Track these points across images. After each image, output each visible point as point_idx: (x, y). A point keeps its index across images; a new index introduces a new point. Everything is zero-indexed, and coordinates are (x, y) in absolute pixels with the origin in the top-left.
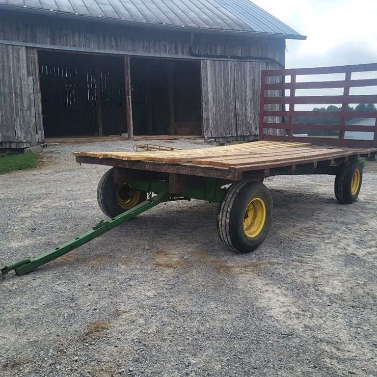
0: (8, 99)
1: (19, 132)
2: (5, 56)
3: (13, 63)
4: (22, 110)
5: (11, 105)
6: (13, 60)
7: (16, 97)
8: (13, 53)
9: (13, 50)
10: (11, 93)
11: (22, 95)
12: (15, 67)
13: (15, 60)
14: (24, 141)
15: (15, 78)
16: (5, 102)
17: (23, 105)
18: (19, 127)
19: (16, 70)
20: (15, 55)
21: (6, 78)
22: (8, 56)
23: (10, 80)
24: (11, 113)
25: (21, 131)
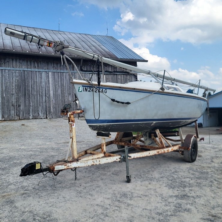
0: (36, 97)
1: (40, 113)
2: (35, 77)
3: (39, 80)
4: (42, 103)
5: (37, 101)
6: (39, 78)
7: (40, 96)
8: (39, 75)
9: (39, 74)
10: (37, 95)
11: (42, 95)
12: (40, 82)
13: (40, 78)
14: (43, 118)
15: (39, 87)
16: (34, 99)
17: (42, 100)
18: (40, 111)
19: (40, 83)
20: (40, 76)
21: (35, 87)
22: (36, 77)
23: (37, 88)
24: (37, 105)
25: (41, 113)
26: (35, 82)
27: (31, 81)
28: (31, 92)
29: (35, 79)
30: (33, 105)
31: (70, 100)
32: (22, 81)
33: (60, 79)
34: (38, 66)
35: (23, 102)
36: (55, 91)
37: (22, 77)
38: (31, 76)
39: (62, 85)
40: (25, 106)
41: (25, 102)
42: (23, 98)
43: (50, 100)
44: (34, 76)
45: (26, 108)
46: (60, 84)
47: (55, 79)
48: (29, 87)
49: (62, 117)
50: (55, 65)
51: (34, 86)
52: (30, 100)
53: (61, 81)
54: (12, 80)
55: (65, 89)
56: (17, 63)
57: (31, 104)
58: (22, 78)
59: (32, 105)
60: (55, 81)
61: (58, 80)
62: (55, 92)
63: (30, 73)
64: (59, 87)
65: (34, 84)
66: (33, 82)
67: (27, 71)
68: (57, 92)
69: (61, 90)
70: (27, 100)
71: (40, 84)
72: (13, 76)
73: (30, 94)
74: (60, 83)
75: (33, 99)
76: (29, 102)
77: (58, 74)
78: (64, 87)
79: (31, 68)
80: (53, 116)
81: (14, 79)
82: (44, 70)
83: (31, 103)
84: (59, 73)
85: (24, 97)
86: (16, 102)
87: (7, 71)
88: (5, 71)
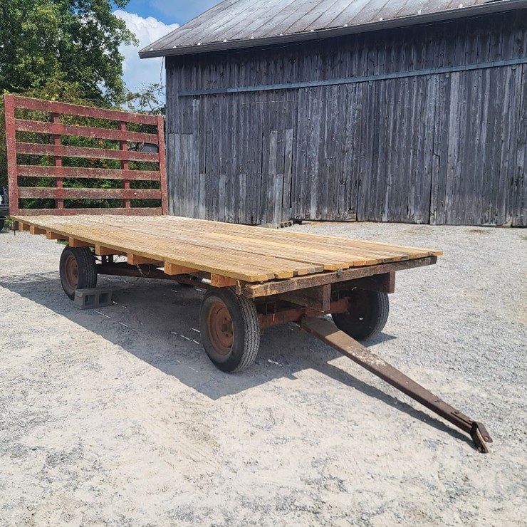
0: (403, 159)
1: (411, 207)
2: (407, 95)
3: (416, 104)
4: (421, 174)
5: (406, 169)
6: (417, 99)
7: (415, 154)
8: (418, 90)
9: (418, 85)
10: (408, 150)
11: (423, 152)
12: (419, 108)
13: (420, 98)
14: (418, 222)
15: (416, 126)
16: (398, 164)
17: (423, 165)
18: (413, 200)
19: (419, 113)
20: (421, 91)
21: (404, 128)
22: (411, 94)
23: (409, 130)
24: (406, 180)
25: (416, 207)
26: (406, 113)
27: (395, 110)
28: (391, 145)
29: (406, 102)
30: (393, 181)
31: (522, 165)
32: (370, 112)
33: (487, 94)
34: (419, 60)
35: (368, 173)
36: (468, 134)
37: (371, 100)
38: (395, 95)
39: (495, 112)
40: (374, 183)
41: (374, 172)
42: (369, 161)
43: (445, 168)
44: (404, 93)
45: (375, 191)
46: (486, 111)
47: (470, 95)
48: (388, 127)
49: (479, 223)
50: (477, 45)
51: (401, 124)
52: (386, 168)
53: (490, 101)
54: (346, 111)
55: (507, 126)
56: (362, 61)
57: (390, 179)
58: (371, 105)
59: (391, 183)
60: (469, 102)
61: (480, 95)
62: (467, 138)
63: (394, 85)
64: (482, 120)
65: (402, 117)
66: (399, 113)
67: (385, 80)
68: (474, 137)
69: (490, 132)
70: (379, 166)
71: (418, 117)
72: (349, 99)
73: (387, 150)
74: (486, 105)
75: (395, 166)
76: (383, 174)
77: (484, 75)
78: (501, 118)
79: (397, 71)
80: (449, 217)
81: (350, 109)
82: (436, 71)
83: (389, 174)
84: (488, 71)
85: (373, 158)
86: (352, 173)
87: (335, 89)
88: (331, 89)
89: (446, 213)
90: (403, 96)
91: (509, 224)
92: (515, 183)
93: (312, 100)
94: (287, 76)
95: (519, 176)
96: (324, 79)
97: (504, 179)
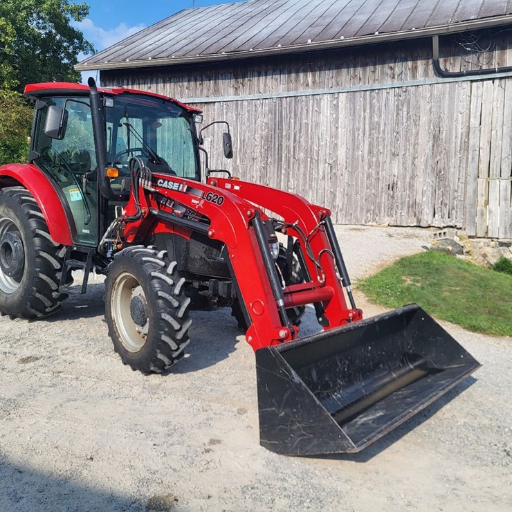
2: (304, 111)
3: (312, 119)
4: (317, 180)
5: (305, 175)
6: (312, 115)
8: (313, 106)
9: (313, 103)
10: (306, 159)
11: (318, 160)
12: (314, 123)
13: (315, 114)
15: (312, 138)
16: (299, 170)
17: (318, 174)
21: (303, 139)
22: (307, 110)
23: (306, 142)
26: (304, 127)
27: (295, 123)
28: (292, 154)
29: (304, 117)
31: (396, 174)
32: (275, 125)
33: (368, 112)
34: (314, 81)
35: (274, 178)
36: (353, 146)
37: (275, 115)
38: (295, 111)
39: (374, 128)
41: (279, 177)
42: (274, 168)
43: (335, 174)
44: (302, 109)
46: (367, 127)
47: (354, 113)
48: (290, 138)
50: (359, 71)
51: (300, 136)
52: (289, 174)
53: (370, 118)
54: (255, 124)
55: (384, 140)
56: (268, 80)
58: (275, 119)
59: (292, 187)
60: (354, 120)
61: (362, 113)
62: (353, 149)
63: (293, 102)
64: (364, 134)
65: (300, 131)
66: (298, 127)
67: (286, 97)
68: (358, 149)
69: (371, 145)
70: (283, 172)
71: (313, 131)
72: (257, 113)
73: (289, 158)
74: (367, 122)
75: (296, 171)
76: (286, 179)
77: (365, 95)
78: (379, 133)
79: (297, 89)
81: (258, 122)
82: (326, 91)
83: (291, 180)
84: (368, 93)
85: (278, 165)
86: (260, 177)
87: (245, 103)
88: (242, 104)
89: (337, 213)
90: (301, 112)
91: (387, 224)
92: (391, 189)
93: (227, 113)
94: (205, 92)
95: (394, 183)
96: (236, 94)
97: (383, 185)
